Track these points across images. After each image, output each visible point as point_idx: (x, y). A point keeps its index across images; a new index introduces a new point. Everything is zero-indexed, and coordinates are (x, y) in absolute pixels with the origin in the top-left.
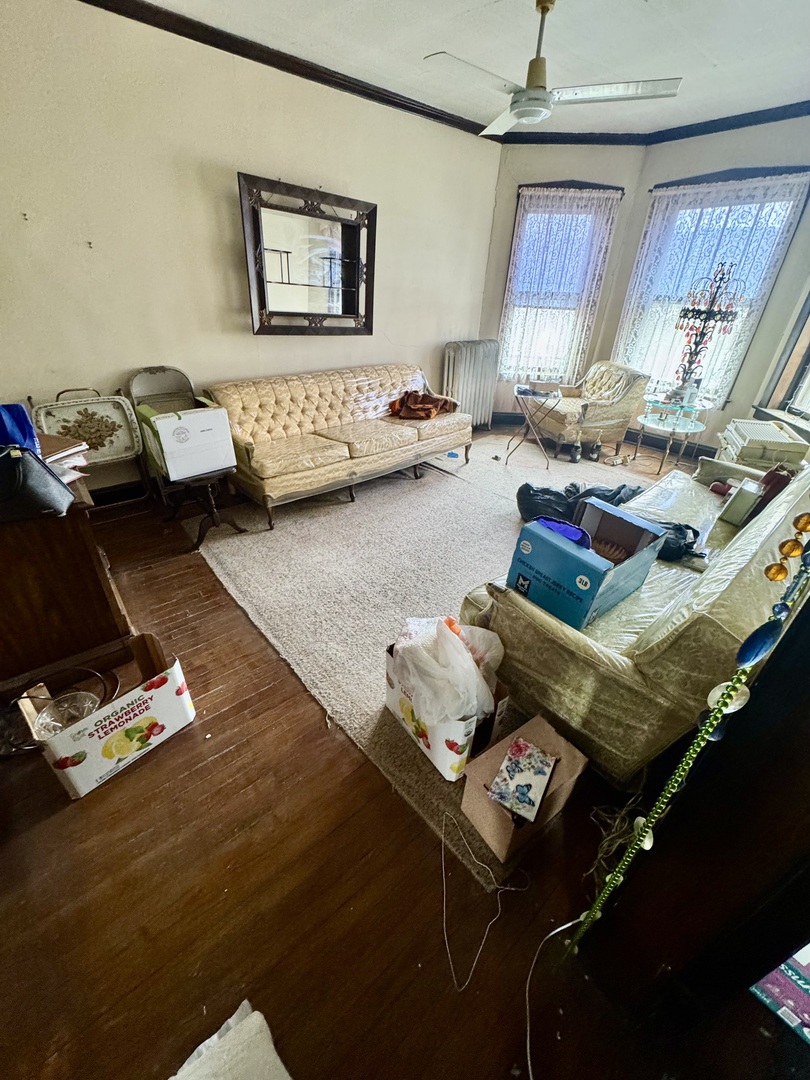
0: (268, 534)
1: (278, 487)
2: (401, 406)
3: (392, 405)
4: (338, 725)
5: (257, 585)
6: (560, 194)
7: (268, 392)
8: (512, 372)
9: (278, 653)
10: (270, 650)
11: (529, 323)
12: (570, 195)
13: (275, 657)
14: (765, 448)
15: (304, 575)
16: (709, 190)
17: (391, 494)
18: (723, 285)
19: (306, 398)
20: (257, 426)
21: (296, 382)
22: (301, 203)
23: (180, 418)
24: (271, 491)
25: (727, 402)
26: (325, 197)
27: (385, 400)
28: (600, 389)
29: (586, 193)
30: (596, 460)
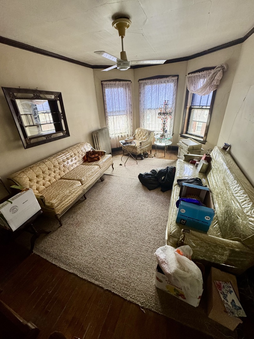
0: (61, 229)
1: (60, 209)
2: (87, 157)
3: (84, 158)
4: (147, 309)
5: (72, 257)
6: (114, 83)
7: (38, 170)
8: (113, 136)
9: (102, 288)
10: (98, 288)
11: (115, 120)
12: (117, 83)
13: (102, 291)
14: (193, 147)
15: (88, 242)
16: (154, 81)
17: (97, 191)
18: (167, 106)
19: (54, 167)
20: (38, 185)
21: (48, 162)
22: (32, 95)
23: (12, 203)
24: (58, 212)
25: (173, 134)
26: (41, 92)
27: (81, 157)
28: (141, 136)
29: (122, 83)
30: (147, 157)
